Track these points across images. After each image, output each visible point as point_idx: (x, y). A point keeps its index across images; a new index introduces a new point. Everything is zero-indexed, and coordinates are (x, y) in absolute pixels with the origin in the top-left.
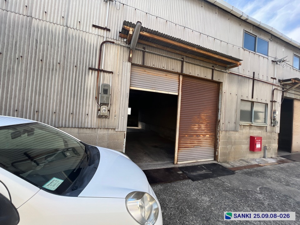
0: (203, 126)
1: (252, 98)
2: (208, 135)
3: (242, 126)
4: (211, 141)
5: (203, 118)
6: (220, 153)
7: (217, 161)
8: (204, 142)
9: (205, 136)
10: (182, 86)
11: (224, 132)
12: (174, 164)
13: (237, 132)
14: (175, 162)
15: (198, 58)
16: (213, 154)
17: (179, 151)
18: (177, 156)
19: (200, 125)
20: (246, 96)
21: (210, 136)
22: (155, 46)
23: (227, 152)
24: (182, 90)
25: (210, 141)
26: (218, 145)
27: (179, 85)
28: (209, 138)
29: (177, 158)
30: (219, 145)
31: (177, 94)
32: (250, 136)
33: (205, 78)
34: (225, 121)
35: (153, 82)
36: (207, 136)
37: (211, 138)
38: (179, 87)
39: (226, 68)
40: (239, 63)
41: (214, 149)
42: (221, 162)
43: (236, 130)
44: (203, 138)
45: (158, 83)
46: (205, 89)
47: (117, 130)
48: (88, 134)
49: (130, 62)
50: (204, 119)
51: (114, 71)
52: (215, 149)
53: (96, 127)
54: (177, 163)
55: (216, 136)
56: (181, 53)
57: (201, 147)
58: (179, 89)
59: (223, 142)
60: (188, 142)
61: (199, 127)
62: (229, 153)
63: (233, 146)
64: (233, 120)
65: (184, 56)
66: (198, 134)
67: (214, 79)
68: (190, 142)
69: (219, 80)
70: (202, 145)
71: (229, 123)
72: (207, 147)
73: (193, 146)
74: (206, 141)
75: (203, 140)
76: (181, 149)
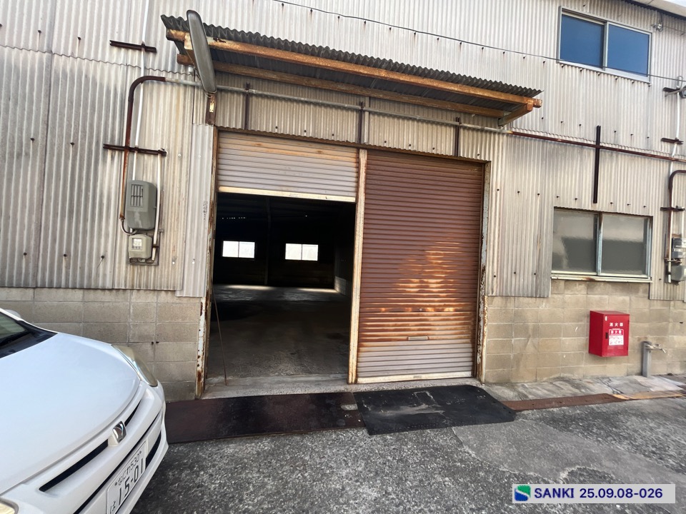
0: (434, 284)
1: (595, 201)
2: (451, 309)
3: (562, 284)
4: (460, 324)
5: (435, 261)
6: (487, 357)
7: (480, 380)
8: (438, 328)
9: (442, 311)
10: (366, 179)
11: (498, 301)
12: (348, 383)
13: (545, 300)
14: (352, 378)
15: (406, 99)
16: (470, 359)
17: (361, 349)
18: (355, 363)
19: (425, 280)
20: (573, 198)
21: (456, 311)
22: (274, 77)
23: (512, 357)
24: (366, 189)
25: (456, 325)
26: (481, 335)
27: (358, 177)
28: (454, 315)
29: (357, 367)
30: (483, 335)
31: (352, 200)
32: (591, 312)
33: (434, 152)
34: (501, 269)
35: (281, 172)
36: (447, 309)
37: (460, 315)
38: (358, 182)
39: (499, 121)
40: (531, 102)
41: (470, 345)
42: (491, 384)
43: (538, 294)
44: (435, 316)
45: (297, 174)
46: (440, 183)
47: (178, 294)
48: (106, 304)
49: (210, 124)
50: (436, 263)
51: (169, 150)
52: (473, 348)
53: (125, 285)
54: (356, 381)
55: (476, 311)
56: (352, 88)
57: (429, 339)
58: (357, 187)
59: (498, 327)
60: (388, 326)
61: (423, 288)
62: (518, 360)
63: (530, 339)
64: (530, 265)
65: (364, 96)
66: (420, 306)
67: (461, 155)
68: (395, 325)
69: (478, 155)
70: (433, 335)
71: (515, 273)
72: (447, 339)
73: (404, 337)
74: (446, 325)
75: (434, 321)
76: (368, 343)
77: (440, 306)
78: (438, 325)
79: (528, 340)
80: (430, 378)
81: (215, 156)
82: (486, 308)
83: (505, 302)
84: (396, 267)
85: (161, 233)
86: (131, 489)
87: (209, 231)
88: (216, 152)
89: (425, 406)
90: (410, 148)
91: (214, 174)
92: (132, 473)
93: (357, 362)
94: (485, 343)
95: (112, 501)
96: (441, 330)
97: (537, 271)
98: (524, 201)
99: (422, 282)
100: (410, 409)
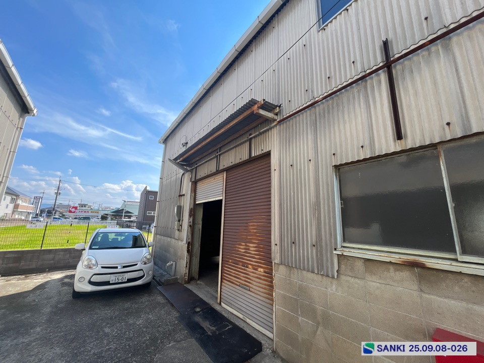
0: (252, 247)
2: (262, 270)
5: (252, 231)
8: (255, 283)
9: (256, 270)
10: (226, 185)
11: (283, 269)
17: (223, 283)
19: (248, 244)
21: (265, 272)
24: (226, 191)
25: (265, 285)
27: (223, 186)
28: (263, 276)
31: (222, 198)
33: (241, 160)
40: (256, 107)
42: (281, 356)
43: (321, 269)
44: (253, 273)
47: (183, 242)
51: (185, 193)
54: (220, 303)
57: (250, 291)
58: (223, 191)
59: (284, 297)
60: (232, 272)
61: (247, 249)
62: (307, 346)
66: (245, 263)
67: (253, 155)
68: (234, 273)
69: (262, 150)
70: (252, 288)
71: (293, 243)
72: (260, 295)
73: (238, 284)
74: (259, 283)
75: (253, 277)
76: (224, 281)
77: (255, 266)
78: (255, 281)
79: (318, 328)
80: (251, 324)
81: (193, 191)
82: (273, 274)
83: (288, 272)
84: (235, 234)
85: (182, 221)
86: (120, 281)
87: (189, 219)
88: (194, 190)
89: (214, 328)
90: (232, 164)
91: (193, 198)
92: (120, 278)
93: (221, 291)
94: (274, 309)
95: (112, 279)
96: (256, 286)
97: (316, 241)
98: (297, 172)
99: (246, 245)
100: (206, 325)
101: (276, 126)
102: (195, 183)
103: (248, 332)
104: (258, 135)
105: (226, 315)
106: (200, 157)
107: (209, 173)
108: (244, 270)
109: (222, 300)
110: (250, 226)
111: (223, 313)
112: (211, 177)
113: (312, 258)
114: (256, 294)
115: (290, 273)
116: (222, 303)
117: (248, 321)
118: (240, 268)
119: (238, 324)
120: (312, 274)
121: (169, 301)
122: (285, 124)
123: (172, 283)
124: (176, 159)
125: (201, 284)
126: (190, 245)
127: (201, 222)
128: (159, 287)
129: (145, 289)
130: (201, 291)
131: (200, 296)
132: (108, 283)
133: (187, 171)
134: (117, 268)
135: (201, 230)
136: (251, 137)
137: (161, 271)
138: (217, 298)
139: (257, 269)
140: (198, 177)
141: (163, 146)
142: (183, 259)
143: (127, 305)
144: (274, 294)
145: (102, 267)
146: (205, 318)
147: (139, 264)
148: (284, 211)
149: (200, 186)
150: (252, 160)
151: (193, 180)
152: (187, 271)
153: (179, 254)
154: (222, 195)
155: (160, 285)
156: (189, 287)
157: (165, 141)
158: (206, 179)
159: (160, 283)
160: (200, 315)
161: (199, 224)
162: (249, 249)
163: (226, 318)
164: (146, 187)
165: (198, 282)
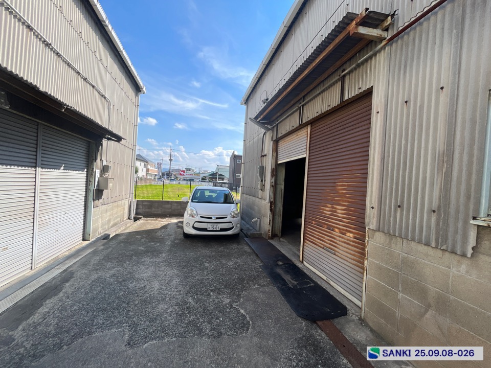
2: (351, 235)
7: (361, 315)
8: (341, 248)
13: (466, 261)
14: (300, 258)
17: (305, 244)
19: (335, 206)
21: (355, 238)
25: (355, 251)
27: (307, 142)
28: (353, 242)
29: (303, 253)
31: (304, 156)
33: (330, 108)
36: (348, 234)
44: (340, 237)
49: (272, 141)
50: (342, 193)
57: (335, 254)
59: (380, 268)
60: (315, 234)
61: (334, 211)
63: (430, 312)
65: (301, 99)
66: (331, 225)
67: (346, 98)
68: (318, 235)
69: (360, 88)
70: (338, 252)
71: (399, 206)
72: (347, 261)
73: (322, 246)
74: (347, 248)
75: (339, 241)
76: (307, 241)
77: (343, 230)
79: (427, 311)
80: (335, 287)
81: (274, 151)
82: (366, 241)
83: (388, 240)
84: (320, 195)
85: (265, 181)
86: (215, 229)
87: (271, 179)
88: (276, 150)
89: (295, 283)
90: (318, 114)
91: (274, 158)
92: (215, 227)
93: (303, 251)
94: (365, 278)
95: (209, 226)
96: (343, 251)
97: (439, 207)
98: (415, 110)
99: (333, 207)
100: (287, 278)
101: (384, 48)
102: (276, 142)
103: (332, 293)
104: (355, 69)
105: (308, 273)
106: (281, 112)
107: (291, 129)
108: (330, 233)
109: (304, 259)
110: (338, 186)
111: (305, 271)
112: (294, 134)
113: (429, 227)
114: (342, 259)
115: (390, 243)
116: (304, 262)
117: (332, 283)
118: (324, 231)
119: (321, 284)
120: (426, 247)
121: (254, 251)
122: (400, 41)
123: (257, 237)
124: (256, 118)
125: (283, 241)
126: (273, 204)
127: (283, 183)
128: (246, 239)
129: (234, 238)
130: (284, 247)
131: (283, 252)
132: (205, 230)
133: (269, 130)
134: (211, 218)
135: (283, 190)
136: (343, 73)
137: (248, 226)
138: (299, 256)
139: (345, 233)
140: (279, 135)
141: (245, 107)
142: (267, 217)
143: (221, 249)
144: (365, 262)
145: (201, 217)
146: (287, 272)
147: (229, 217)
148: (388, 167)
149: (282, 145)
150: (344, 105)
151: (275, 138)
152: (271, 228)
153: (263, 212)
154: (305, 152)
155: (247, 237)
156: (272, 242)
157: (247, 101)
158: (288, 137)
159: (246, 236)
160: (281, 268)
161: (282, 185)
162: (336, 212)
163: (308, 276)
164: (234, 152)
165: (281, 239)
